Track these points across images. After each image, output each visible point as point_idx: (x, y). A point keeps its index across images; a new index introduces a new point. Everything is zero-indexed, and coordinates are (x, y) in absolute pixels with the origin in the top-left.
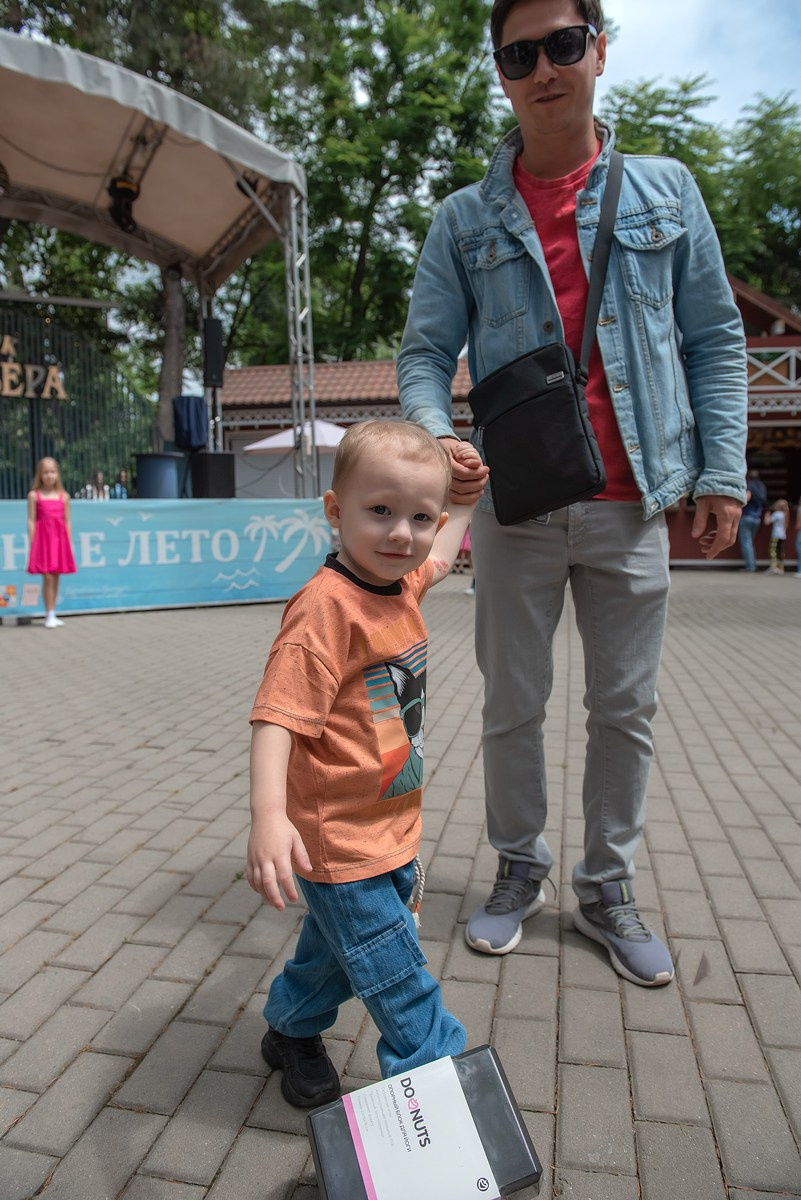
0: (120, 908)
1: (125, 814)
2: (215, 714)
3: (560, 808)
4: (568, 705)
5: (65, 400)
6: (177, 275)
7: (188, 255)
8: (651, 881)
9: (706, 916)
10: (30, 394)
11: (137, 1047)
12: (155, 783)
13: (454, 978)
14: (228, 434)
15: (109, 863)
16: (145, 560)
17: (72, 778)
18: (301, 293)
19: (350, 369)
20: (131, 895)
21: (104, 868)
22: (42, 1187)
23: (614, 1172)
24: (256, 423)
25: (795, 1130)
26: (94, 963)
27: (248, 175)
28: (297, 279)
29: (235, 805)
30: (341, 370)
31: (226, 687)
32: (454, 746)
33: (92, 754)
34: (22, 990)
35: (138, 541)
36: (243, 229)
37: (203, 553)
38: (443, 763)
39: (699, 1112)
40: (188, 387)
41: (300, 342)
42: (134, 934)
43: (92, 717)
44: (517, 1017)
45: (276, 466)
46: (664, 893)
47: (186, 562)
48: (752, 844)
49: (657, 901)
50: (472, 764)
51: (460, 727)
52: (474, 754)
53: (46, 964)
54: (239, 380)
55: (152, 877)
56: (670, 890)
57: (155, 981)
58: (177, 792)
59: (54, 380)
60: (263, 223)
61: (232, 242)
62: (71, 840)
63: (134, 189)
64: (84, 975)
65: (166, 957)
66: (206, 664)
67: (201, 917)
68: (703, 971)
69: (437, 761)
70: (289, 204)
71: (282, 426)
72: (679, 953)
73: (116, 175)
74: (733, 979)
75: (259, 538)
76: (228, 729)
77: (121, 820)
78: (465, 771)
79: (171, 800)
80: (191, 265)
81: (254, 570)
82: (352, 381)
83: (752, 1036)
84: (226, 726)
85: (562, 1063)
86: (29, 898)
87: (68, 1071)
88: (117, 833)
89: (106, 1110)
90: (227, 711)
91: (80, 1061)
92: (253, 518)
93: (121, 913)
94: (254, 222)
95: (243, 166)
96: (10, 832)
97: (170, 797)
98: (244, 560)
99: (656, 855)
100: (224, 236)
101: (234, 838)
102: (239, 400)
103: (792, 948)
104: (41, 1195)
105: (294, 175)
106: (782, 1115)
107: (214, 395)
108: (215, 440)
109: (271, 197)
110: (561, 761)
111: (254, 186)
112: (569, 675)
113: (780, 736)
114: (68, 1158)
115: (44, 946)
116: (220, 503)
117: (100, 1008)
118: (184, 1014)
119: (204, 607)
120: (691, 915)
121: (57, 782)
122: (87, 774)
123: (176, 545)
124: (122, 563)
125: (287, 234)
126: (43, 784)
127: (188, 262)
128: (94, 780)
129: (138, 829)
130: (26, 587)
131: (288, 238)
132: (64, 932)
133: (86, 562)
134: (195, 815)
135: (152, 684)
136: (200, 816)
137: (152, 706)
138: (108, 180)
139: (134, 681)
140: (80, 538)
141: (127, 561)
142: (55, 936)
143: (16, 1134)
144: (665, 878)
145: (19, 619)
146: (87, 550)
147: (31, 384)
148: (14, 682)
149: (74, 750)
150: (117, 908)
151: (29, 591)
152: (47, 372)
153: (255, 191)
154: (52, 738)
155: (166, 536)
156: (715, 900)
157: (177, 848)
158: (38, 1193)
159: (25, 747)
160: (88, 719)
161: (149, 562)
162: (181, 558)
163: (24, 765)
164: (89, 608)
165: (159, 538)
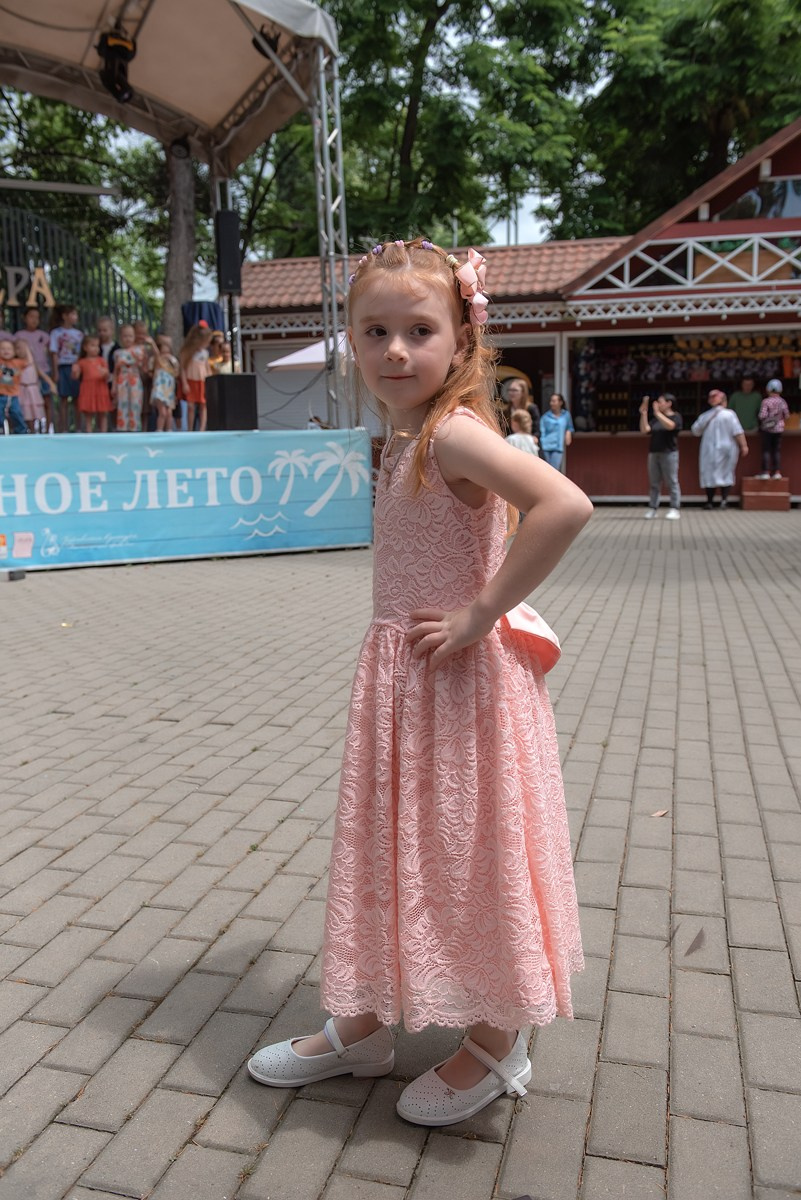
0: (137, 875)
1: (139, 787)
2: (233, 685)
3: (591, 787)
4: (624, 677)
6: (184, 152)
7: (197, 126)
8: (667, 860)
9: (717, 893)
10: (13, 302)
11: (159, 993)
12: (170, 757)
14: (248, 344)
15: (125, 834)
16: (153, 503)
17: (83, 752)
18: (333, 177)
20: (148, 865)
21: (120, 839)
22: (76, 1097)
23: (571, 1098)
24: (282, 330)
25: (747, 1077)
26: (114, 923)
27: (265, 30)
28: (327, 161)
29: (254, 779)
31: (246, 654)
33: (104, 726)
34: (48, 946)
35: (144, 481)
37: (219, 495)
39: (658, 1055)
40: (199, 285)
41: (328, 237)
42: (151, 898)
43: (101, 688)
45: (305, 389)
46: (678, 872)
47: (200, 506)
49: (669, 879)
53: (69, 924)
54: (262, 276)
55: (169, 847)
56: (685, 869)
57: (172, 939)
58: (192, 766)
59: (40, 285)
60: (286, 90)
61: (248, 111)
62: (86, 813)
63: (130, 47)
64: (106, 934)
65: (182, 919)
66: (224, 627)
67: (215, 884)
70: (318, 65)
71: (314, 334)
72: (678, 927)
73: (106, 29)
74: (726, 953)
75: (285, 476)
76: (246, 701)
77: (137, 794)
79: (187, 773)
80: (200, 138)
81: (280, 514)
83: (730, 1001)
84: (245, 697)
86: (49, 866)
87: (94, 1011)
88: (133, 806)
89: (130, 1041)
90: (247, 681)
91: (105, 1002)
92: (278, 453)
93: (139, 880)
94: (275, 87)
95: (260, 16)
96: (25, 805)
97: (186, 771)
98: (268, 504)
99: (679, 836)
100: (240, 102)
101: (250, 812)
102: (262, 302)
103: (796, 928)
105: (321, 26)
106: (738, 1066)
107: (230, 302)
109: (295, 56)
110: (604, 739)
112: (632, 643)
114: (98, 1075)
115: (67, 908)
116: (239, 436)
117: (122, 961)
118: (198, 966)
119: (222, 558)
120: (700, 893)
121: (68, 756)
122: (99, 747)
123: (189, 485)
124: (127, 507)
125: (315, 104)
126: (56, 758)
127: (197, 135)
128: (106, 753)
129: (153, 802)
130: (18, 536)
131: (316, 110)
132: (84, 897)
133: (86, 506)
134: (211, 789)
135: (165, 651)
136: (216, 790)
137: (164, 675)
138: (97, 35)
139: (145, 647)
140: (78, 478)
141: (133, 505)
142: (77, 900)
143: (52, 1058)
144: (683, 858)
145: (11, 573)
146: (86, 492)
147: (14, 290)
148: (12, 648)
149: (84, 722)
150: (135, 876)
151: (21, 540)
152: (31, 274)
153: (275, 50)
154: (59, 710)
155: (178, 475)
156: (729, 881)
157: (193, 821)
158: (73, 1100)
159: (31, 719)
160: (96, 689)
161: (158, 506)
162: (195, 500)
163: (32, 738)
164: (90, 561)
165: (169, 478)
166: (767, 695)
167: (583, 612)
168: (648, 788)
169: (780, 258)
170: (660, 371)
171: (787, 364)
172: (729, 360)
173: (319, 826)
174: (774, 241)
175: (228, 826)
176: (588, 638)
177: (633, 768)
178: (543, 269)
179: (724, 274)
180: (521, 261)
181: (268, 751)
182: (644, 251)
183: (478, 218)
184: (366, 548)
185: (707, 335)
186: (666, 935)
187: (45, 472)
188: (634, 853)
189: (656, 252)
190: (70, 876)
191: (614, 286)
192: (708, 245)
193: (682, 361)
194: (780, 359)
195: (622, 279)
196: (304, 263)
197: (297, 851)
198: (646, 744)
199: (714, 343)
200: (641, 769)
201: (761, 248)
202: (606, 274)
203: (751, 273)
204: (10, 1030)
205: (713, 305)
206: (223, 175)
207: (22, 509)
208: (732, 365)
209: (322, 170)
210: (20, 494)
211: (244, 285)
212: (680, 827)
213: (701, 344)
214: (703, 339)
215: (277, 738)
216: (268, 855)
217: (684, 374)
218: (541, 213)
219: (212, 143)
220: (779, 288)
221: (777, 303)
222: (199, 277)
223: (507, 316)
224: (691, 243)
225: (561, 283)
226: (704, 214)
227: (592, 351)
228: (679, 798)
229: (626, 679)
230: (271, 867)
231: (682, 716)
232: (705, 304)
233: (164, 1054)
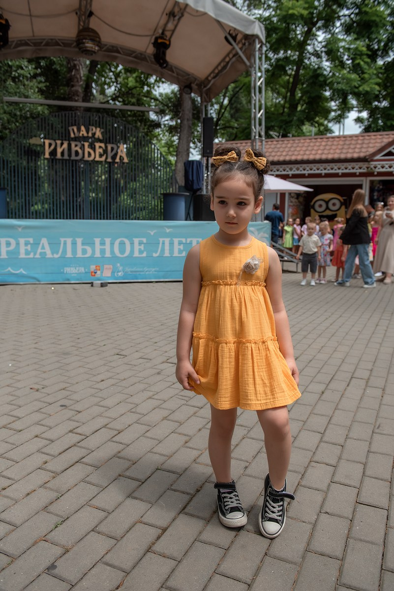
0: (155, 450)
1: (157, 399)
5: (127, 163)
6: (190, 92)
7: (196, 79)
10: (109, 160)
11: (164, 525)
12: (172, 383)
13: (326, 513)
15: (150, 425)
16: (167, 254)
17: (130, 377)
18: (260, 101)
19: (286, 142)
20: (160, 445)
21: (147, 428)
22: (119, 586)
26: (142, 477)
27: (231, 32)
28: (257, 93)
30: (280, 142)
32: (336, 377)
33: (140, 364)
34: (109, 487)
35: (163, 243)
36: (228, 63)
38: (329, 387)
41: (256, 130)
42: (161, 465)
44: (361, 540)
50: (345, 390)
51: (340, 366)
52: (347, 383)
53: (120, 475)
55: (171, 435)
57: (172, 491)
60: (240, 60)
61: (220, 71)
62: (130, 411)
63: (168, 43)
64: (138, 483)
65: (177, 479)
67: (195, 460)
69: (325, 386)
70: (255, 48)
73: (158, 35)
77: (157, 403)
78: (341, 393)
79: (181, 394)
80: (197, 85)
82: (287, 149)
85: (385, 570)
86: (111, 440)
87: (131, 531)
88: (153, 409)
89: (148, 553)
91: (135, 526)
93: (155, 453)
94: (234, 59)
95: (229, 26)
96: (101, 404)
97: (180, 392)
100: (217, 67)
105: (258, 30)
107: (207, 160)
108: (207, 186)
109: (244, 44)
111: (234, 38)
114: (131, 574)
115: (119, 465)
116: (208, 224)
117: (146, 501)
118: (186, 510)
121: (123, 378)
122: (137, 375)
123: (184, 246)
124: (155, 255)
125: (253, 66)
126: (116, 379)
127: (195, 83)
128: (141, 379)
129: (163, 409)
130: (105, 266)
131: (253, 69)
132: (128, 460)
133: (136, 254)
134: (192, 404)
135: (170, 326)
136: (195, 404)
137: (170, 339)
138: (154, 37)
139: (160, 324)
140: (133, 241)
141: (158, 254)
142: (124, 461)
143: (107, 558)
145: (101, 283)
146: (137, 247)
147: (110, 155)
148: (100, 320)
149: (131, 361)
151: (107, 268)
152: (118, 147)
153: (235, 41)
154: (119, 353)
155: (179, 241)
157: (183, 421)
158: (117, 588)
159: (107, 357)
160: (138, 344)
161: (169, 256)
163: (107, 367)
164: (137, 279)
165: (175, 243)
167: (380, 319)
173: (249, 431)
175: (201, 426)
176: (385, 334)
178: (358, 146)
180: (347, 142)
183: (326, 122)
187: (120, 237)
190: (122, 447)
196: (241, 143)
197: (237, 445)
202: (391, 149)
204: (87, 537)
206: (207, 102)
207: (108, 254)
209: (255, 98)
210: (107, 247)
218: (359, 120)
219: (202, 87)
222: (191, 150)
223: (339, 169)
225: (368, 153)
227: (381, 187)
233: (167, 566)
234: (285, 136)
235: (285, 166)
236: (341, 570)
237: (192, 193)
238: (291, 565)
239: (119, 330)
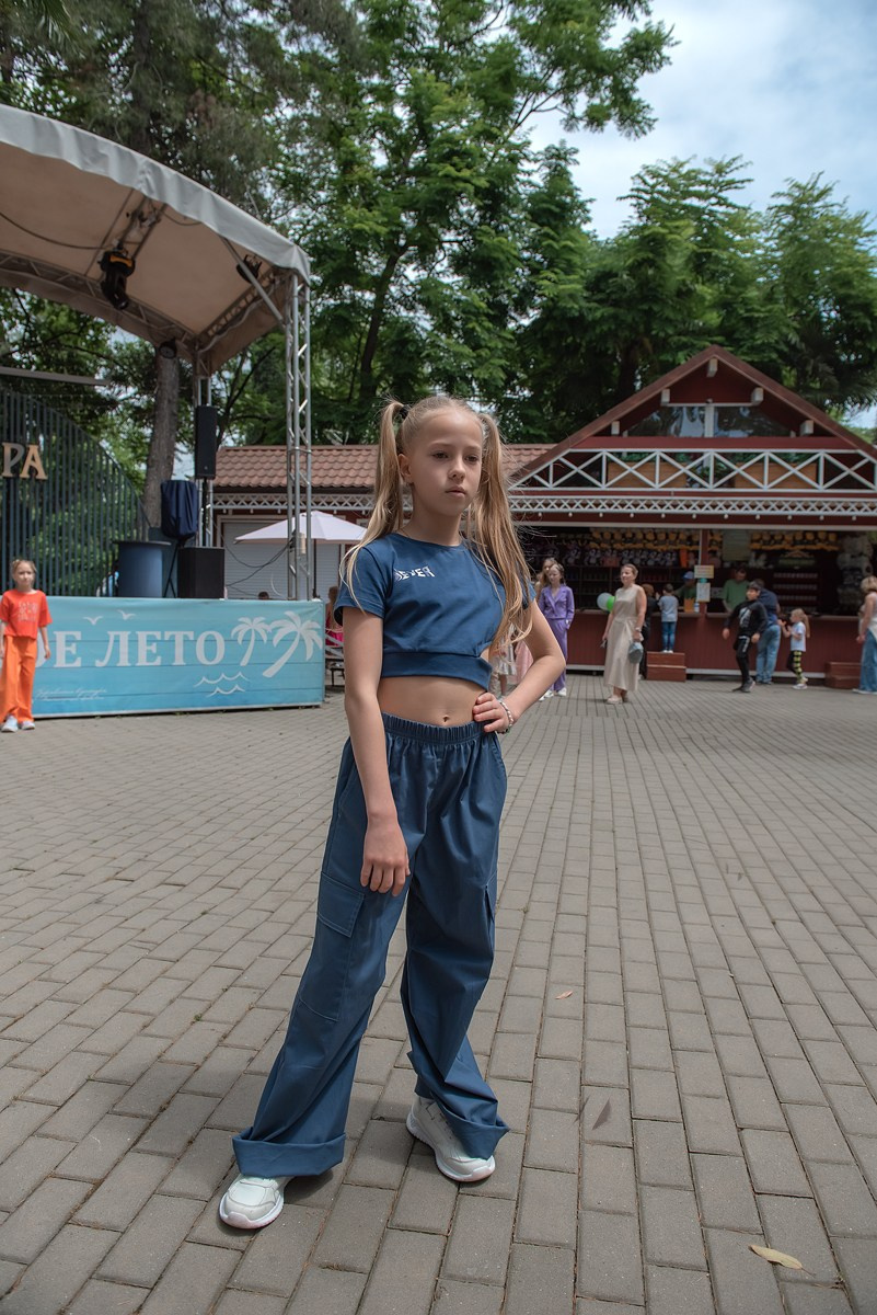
1: (91, 952)
2: (187, 845)
5: (44, 481)
6: (170, 350)
7: (184, 332)
8: (579, 1030)
9: (622, 1064)
10: (7, 473)
11: (99, 1177)
12: (123, 919)
13: (381, 1118)
14: (219, 517)
15: (76, 1002)
16: (124, 661)
17: (41, 913)
18: (300, 382)
19: (355, 453)
20: (96, 1035)
21: (71, 1007)
22: (12, 1288)
23: (486, 1282)
24: (251, 507)
25: (646, 1254)
26: (59, 1099)
27: (248, 259)
28: (297, 370)
29: (202, 944)
30: (345, 453)
31: (202, 812)
33: (62, 885)
35: (117, 641)
36: (244, 309)
37: (186, 655)
39: (566, 1234)
40: (180, 460)
41: (294, 434)
42: (97, 1071)
43: (62, 845)
45: (268, 563)
46: (588, 1043)
47: (167, 665)
48: (683, 996)
49: (580, 1050)
53: (16, 1099)
54: (235, 459)
55: (116, 1016)
56: (595, 1040)
57: (114, 1116)
58: (144, 930)
59: (33, 459)
60: (264, 308)
61: (230, 323)
62: (39, 978)
63: (130, 265)
64: (51, 1109)
65: (125, 1093)
66: (182, 784)
67: (159, 1057)
68: (604, 1118)
70: (293, 291)
71: (279, 512)
72: (587, 1099)
73: (110, 249)
74: (629, 1125)
75: (246, 641)
76: (199, 861)
77: (88, 959)
79: (139, 938)
80: (186, 342)
81: (240, 674)
83: (632, 1175)
84: (197, 857)
87: (35, 1194)
88: (84, 971)
89: (68, 1227)
90: (200, 841)
91: (45, 1185)
92: (240, 620)
93: (86, 1052)
94: (254, 305)
95: (244, 249)
97: (137, 935)
98: (230, 664)
99: (589, 1005)
100: (224, 315)
101: (196, 980)
102: (234, 482)
103: (690, 1098)
104: (11, 1295)
105: (298, 260)
106: (638, 1243)
107: (205, 486)
108: (205, 528)
109: (273, 282)
110: (524, 906)
111: (255, 271)
113: (745, 882)
114: (34, 1265)
115: (14, 1081)
116: (206, 603)
117: (65, 1139)
118: (138, 1146)
119: (185, 713)
120: (607, 1064)
121: (25, 916)
122: (55, 908)
123: (157, 646)
124: (98, 664)
125: (289, 322)
127: (183, 339)
128: (62, 915)
129: (104, 968)
131: (289, 327)
132: (32, 1069)
133: (61, 662)
134: (160, 955)
135: (125, 807)
136: (165, 956)
137: (123, 832)
138: (102, 252)
139: (107, 803)
140: (55, 637)
141: (105, 663)
142: (24, 1072)
144: (594, 1028)
146: (62, 649)
147: (8, 463)
149: (43, 881)
150: (82, 1047)
152: (27, 450)
153: (256, 277)
154: (20, 867)
155: (148, 636)
156: (633, 1051)
157: (141, 989)
158: (9, 1292)
160: (58, 846)
161: (129, 665)
162: (162, 660)
164: (61, 712)
165: (140, 639)
166: (667, 861)
168: (564, 956)
169: (679, 470)
170: (577, 557)
171: (683, 555)
172: (636, 550)
173: (262, 995)
174: (672, 455)
175: (174, 995)
177: (550, 937)
179: (632, 480)
181: (216, 914)
182: (564, 457)
184: (317, 707)
185: (618, 529)
186: (577, 1109)
188: (550, 1022)
189: (577, 459)
190: (19, 1046)
191: (542, 485)
192: (619, 455)
193: (596, 550)
194: (678, 551)
195: (548, 481)
196: (273, 450)
197: (238, 1022)
198: (562, 911)
199: (624, 536)
200: (557, 936)
201: (662, 460)
202: (533, 474)
203: (654, 481)
205: (623, 505)
206: (206, 375)
208: (638, 555)
209: (292, 377)
211: (218, 466)
212: (591, 996)
213: (612, 535)
214: (614, 532)
215: (226, 900)
216: (211, 1025)
217: (598, 560)
219: (197, 347)
220: (677, 494)
221: (675, 506)
222: (176, 453)
224: (605, 453)
226: (615, 430)
228: (590, 967)
229: (545, 845)
230: (215, 1037)
231: (594, 882)
232: (616, 504)
233: (102, 1240)
234: (354, 441)
235: (355, 496)
236: (394, 1206)
237: (176, 542)
238: (314, 1210)
239: (21, 820)
